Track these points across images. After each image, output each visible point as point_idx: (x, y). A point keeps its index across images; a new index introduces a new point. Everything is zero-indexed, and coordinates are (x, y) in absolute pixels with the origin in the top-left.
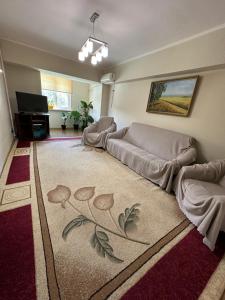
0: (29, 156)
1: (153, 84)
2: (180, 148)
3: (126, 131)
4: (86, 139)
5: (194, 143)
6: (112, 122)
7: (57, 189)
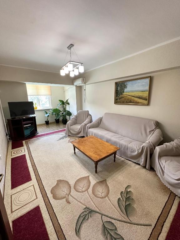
0: (24, 155)
1: (116, 83)
2: (148, 131)
3: (100, 120)
4: (69, 131)
5: (158, 125)
6: (88, 114)
7: (57, 184)
